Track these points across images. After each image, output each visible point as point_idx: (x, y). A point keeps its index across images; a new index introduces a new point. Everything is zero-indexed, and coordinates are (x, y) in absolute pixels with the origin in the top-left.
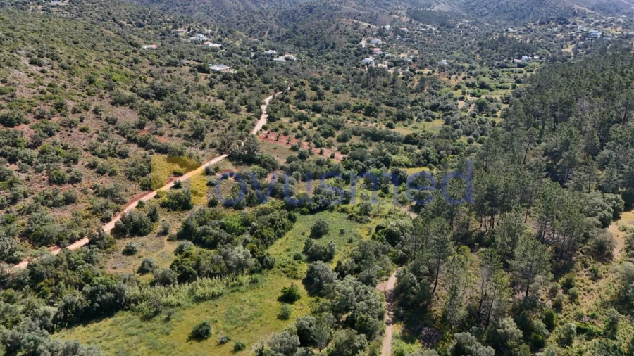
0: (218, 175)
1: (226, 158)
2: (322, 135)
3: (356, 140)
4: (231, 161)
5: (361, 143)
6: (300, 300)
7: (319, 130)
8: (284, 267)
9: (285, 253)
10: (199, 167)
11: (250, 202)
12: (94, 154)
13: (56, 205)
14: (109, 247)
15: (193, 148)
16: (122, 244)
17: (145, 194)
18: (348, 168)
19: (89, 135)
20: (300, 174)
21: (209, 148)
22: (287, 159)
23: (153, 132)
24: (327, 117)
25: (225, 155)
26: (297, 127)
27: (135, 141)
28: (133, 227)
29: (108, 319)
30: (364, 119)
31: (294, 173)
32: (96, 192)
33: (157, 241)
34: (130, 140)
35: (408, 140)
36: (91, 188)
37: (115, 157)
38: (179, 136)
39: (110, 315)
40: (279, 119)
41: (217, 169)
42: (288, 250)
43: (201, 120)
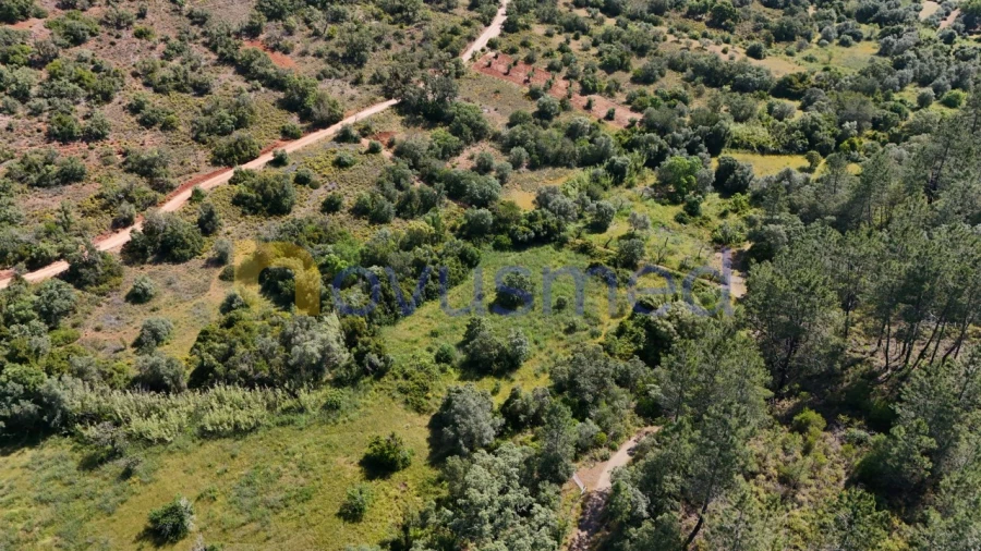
0: (366, 142)
1: (393, 106)
2: (601, 67)
3: (672, 82)
4: (400, 114)
5: (680, 89)
6: (407, 470)
7: (600, 54)
8: (406, 377)
9: (428, 340)
10: (336, 122)
11: (404, 211)
12: (146, 85)
13: (43, 183)
14: (106, 282)
15: (338, 82)
16: (134, 276)
17: (215, 174)
18: (629, 147)
19: (150, 44)
20: (525, 154)
21: (370, 83)
22: (511, 118)
23: (271, 44)
24: (625, 27)
25: (394, 102)
26: (557, 46)
27: (230, 61)
28: (162, 242)
29: (26, 449)
30: (705, 35)
31: (514, 150)
32: (124, 163)
33: (199, 277)
34: (224, 60)
35: (784, 89)
36: (120, 153)
37: (185, 91)
38: (319, 55)
39: (33, 442)
40: (526, 27)
41: (365, 131)
42: (434, 334)
43: (374, 22)
